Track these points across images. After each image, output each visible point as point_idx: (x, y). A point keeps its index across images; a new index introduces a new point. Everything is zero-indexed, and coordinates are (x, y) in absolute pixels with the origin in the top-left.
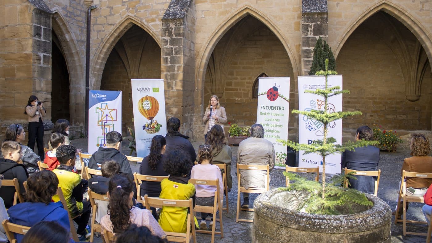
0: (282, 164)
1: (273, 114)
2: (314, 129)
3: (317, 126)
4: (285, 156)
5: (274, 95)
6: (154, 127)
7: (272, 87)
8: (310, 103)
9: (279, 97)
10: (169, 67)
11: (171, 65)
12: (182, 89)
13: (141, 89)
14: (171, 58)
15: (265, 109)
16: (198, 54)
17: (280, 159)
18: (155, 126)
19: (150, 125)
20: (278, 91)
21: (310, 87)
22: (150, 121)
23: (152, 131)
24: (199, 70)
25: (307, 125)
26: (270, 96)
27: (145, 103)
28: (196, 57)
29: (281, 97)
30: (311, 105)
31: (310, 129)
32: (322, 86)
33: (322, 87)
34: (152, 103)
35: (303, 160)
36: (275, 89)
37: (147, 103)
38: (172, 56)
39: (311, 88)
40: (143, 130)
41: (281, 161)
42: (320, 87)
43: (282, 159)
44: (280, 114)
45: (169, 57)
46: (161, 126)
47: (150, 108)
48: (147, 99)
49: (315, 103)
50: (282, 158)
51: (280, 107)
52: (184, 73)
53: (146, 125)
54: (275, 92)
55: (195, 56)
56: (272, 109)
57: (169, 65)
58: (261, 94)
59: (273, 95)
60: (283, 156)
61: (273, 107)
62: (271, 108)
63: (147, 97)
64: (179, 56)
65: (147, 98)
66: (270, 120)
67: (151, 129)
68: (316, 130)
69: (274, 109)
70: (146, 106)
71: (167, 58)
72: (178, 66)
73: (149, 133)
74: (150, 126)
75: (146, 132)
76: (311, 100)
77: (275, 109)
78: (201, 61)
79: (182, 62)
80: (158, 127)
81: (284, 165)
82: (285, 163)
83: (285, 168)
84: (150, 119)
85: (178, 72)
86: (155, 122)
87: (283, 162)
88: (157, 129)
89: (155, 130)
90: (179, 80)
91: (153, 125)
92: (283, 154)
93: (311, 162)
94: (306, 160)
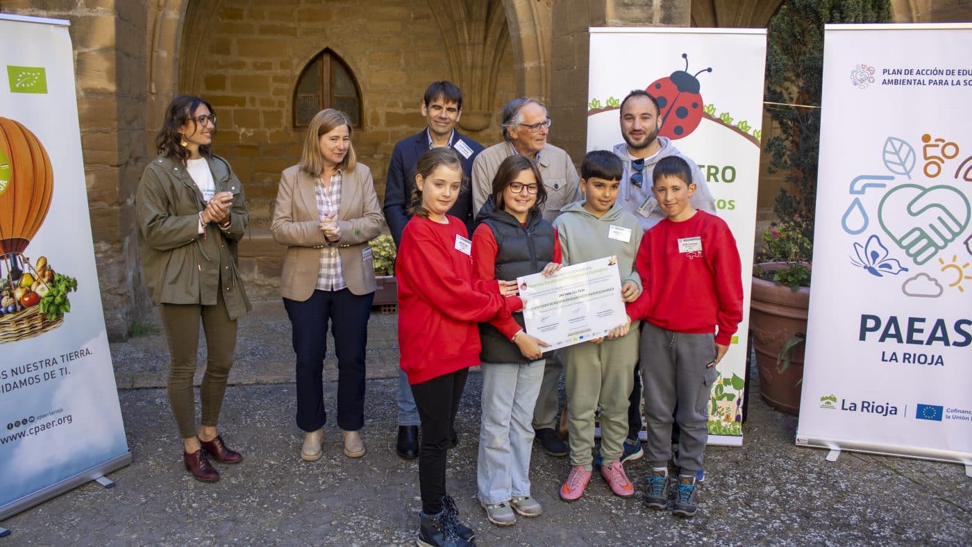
0: (723, 424)
2: (895, 268)
3: (915, 256)
4: (736, 388)
5: (682, 113)
6: (36, 300)
8: (885, 151)
9: (704, 120)
12: (112, 88)
18: (38, 291)
19: (9, 288)
20: (701, 92)
21: (887, 77)
23: (25, 325)
25: (861, 251)
29: (719, 121)
30: (886, 162)
31: (877, 268)
32: (952, 73)
33: (950, 78)
34: (12, 158)
35: (823, 399)
36: (684, 83)
39: (890, 82)
42: (944, 78)
43: (723, 404)
46: (72, 285)
49: (911, 149)
50: (720, 399)
51: (709, 167)
52: (119, 15)
54: (685, 99)
58: (604, 105)
59: (673, 112)
60: (729, 389)
67: (15, 311)
68: (906, 270)
73: (8, 338)
74: (12, 296)
76: (890, 139)
80: (55, 297)
81: (732, 429)
82: (738, 418)
83: (738, 441)
84: (6, 252)
85: (94, 10)
86: (37, 270)
87: (725, 415)
88: (52, 309)
89: (41, 314)
90: (95, 46)
91: (24, 290)
92: (725, 379)
93: (865, 409)
94: (844, 401)
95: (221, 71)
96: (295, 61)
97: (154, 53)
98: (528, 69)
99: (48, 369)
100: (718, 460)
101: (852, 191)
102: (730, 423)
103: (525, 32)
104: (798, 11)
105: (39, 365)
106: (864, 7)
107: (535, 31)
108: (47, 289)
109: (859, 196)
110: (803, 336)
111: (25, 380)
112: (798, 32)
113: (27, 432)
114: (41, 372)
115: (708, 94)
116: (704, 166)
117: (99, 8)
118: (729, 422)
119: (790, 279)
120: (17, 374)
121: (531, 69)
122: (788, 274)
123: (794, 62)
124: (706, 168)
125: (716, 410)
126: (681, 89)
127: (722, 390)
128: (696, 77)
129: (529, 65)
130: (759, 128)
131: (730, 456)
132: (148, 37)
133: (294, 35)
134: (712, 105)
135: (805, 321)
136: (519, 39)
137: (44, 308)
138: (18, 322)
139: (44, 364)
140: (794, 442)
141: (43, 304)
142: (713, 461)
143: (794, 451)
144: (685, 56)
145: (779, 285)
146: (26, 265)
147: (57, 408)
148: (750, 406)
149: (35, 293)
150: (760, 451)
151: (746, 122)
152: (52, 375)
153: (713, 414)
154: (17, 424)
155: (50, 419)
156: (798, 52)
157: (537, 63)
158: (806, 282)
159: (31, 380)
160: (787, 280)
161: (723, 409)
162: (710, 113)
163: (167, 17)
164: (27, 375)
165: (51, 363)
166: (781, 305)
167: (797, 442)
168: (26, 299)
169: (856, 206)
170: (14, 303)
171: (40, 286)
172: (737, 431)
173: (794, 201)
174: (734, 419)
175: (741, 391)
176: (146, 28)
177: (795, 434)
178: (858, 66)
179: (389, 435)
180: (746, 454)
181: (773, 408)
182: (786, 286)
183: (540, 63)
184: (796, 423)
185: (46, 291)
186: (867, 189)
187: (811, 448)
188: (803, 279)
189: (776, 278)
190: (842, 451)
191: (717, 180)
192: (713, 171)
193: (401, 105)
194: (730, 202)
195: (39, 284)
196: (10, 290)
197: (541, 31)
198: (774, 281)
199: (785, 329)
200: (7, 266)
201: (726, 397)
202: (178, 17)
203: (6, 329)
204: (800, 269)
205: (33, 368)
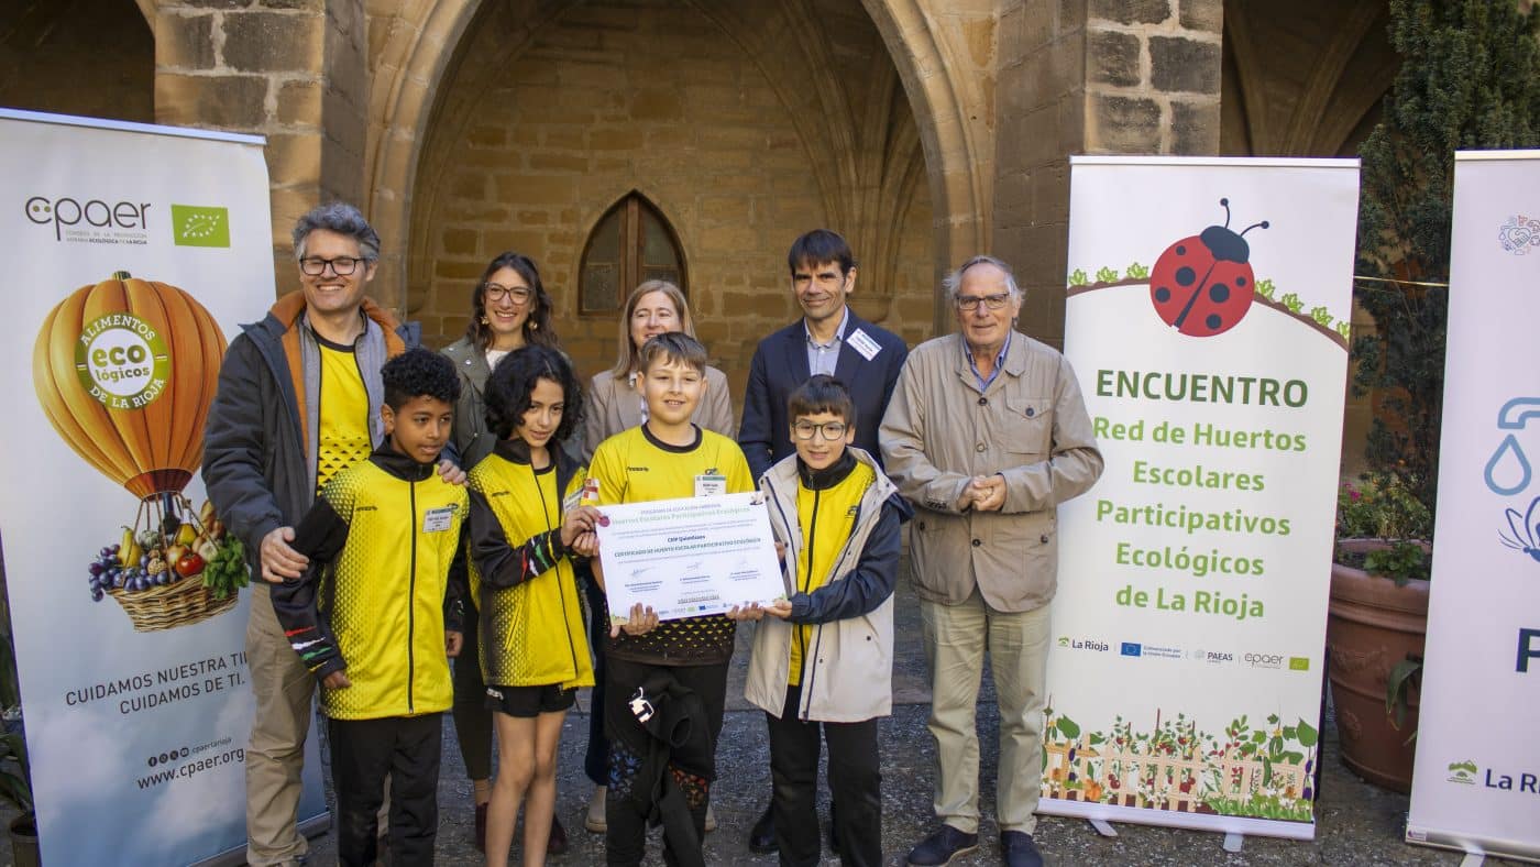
0: (1283, 802)
1: (1205, 434)
4: (1305, 743)
5: (1220, 293)
6: (198, 565)
7: (1198, 232)
9: (1254, 304)
10: (220, 85)
11: (234, 72)
13: (68, 212)
14: (235, 27)
15: (1134, 393)
16: (388, 34)
17: (1260, 765)
18: (202, 553)
19: (160, 546)
20: (1251, 260)
22: (157, 511)
23: (181, 604)
24: (392, 134)
25: (1519, 524)
26: (1181, 294)
27: (108, 339)
28: (374, 51)
29: (1280, 307)
34: (172, 345)
35: (1452, 767)
36: (1223, 246)
37: (126, 339)
38: (241, 10)
40: (98, 597)
41: (1269, 777)
43: (1282, 768)
44: (1268, 435)
45: (219, 17)
47: (154, 394)
48: (126, 308)
50: (1278, 760)
51: (1264, 382)
52: (327, 135)
53: (123, 554)
54: (1225, 272)
55: (366, 45)
56: (1200, 394)
57: (221, 70)
58: (1093, 280)
59: (1204, 293)
60: (1293, 745)
61: (1208, 383)
62: (1192, 387)
63: (123, 288)
64: (292, 12)
65: (120, 295)
66: (1185, 478)
67: (167, 581)
69: (1214, 399)
70: (112, 367)
71: (205, 23)
72: (287, 86)
73: (153, 624)
74: (164, 558)
75: (125, 620)
77: (1229, 399)
78: (405, 80)
79: (318, 59)
80: (226, 562)
81: (1296, 811)
82: (1307, 793)
83: (1307, 831)
84: (157, 490)
85: (291, 126)
86: (202, 519)
87: (1286, 786)
88: (222, 581)
89: (205, 588)
90: (291, 180)
91: (181, 550)
92: (1286, 729)
93: (1527, 788)
94: (1489, 772)
95: (468, 225)
96: (585, 211)
97: (376, 194)
98: (957, 226)
99: (213, 675)
100: (1275, 862)
101: (1502, 424)
102: (1294, 801)
103: (952, 167)
104: (1405, 132)
105: (198, 667)
106: (1515, 124)
107: (968, 168)
108: (215, 550)
109: (1516, 433)
110: (1418, 659)
111: (177, 691)
112: (1406, 165)
113: (178, 773)
114: (201, 679)
115: (1263, 264)
116: (1254, 380)
117: (298, 122)
118: (1292, 798)
119: (1393, 565)
120: (166, 680)
121: (961, 225)
122: (1388, 558)
123: (1397, 214)
124: (1259, 382)
125: (1270, 778)
126: (1219, 256)
127: (1280, 746)
128: (1243, 237)
129: (957, 220)
130: (1347, 319)
131: (1294, 855)
132: (367, 170)
133: (585, 170)
134: (1269, 281)
135: (1423, 636)
136: (942, 180)
137: (209, 579)
138: (170, 599)
139: (206, 665)
140: (1402, 837)
141: (210, 574)
142: (1266, 862)
143: (1404, 852)
144: (1224, 202)
145: (1373, 576)
146: (186, 511)
147: (223, 736)
148: (1324, 775)
149: (197, 554)
150: (1345, 849)
151: (1325, 308)
152: (217, 684)
153: (1265, 785)
154: (164, 758)
155: (211, 753)
156: (1403, 197)
157: (969, 216)
158: (1423, 571)
159: (186, 690)
160: (1387, 568)
161: (1282, 778)
162: (1266, 295)
163: (397, 138)
164: (180, 683)
165: (216, 666)
166: (1378, 609)
167: (1407, 836)
168: (185, 564)
169: (1510, 448)
170: (167, 570)
171: (206, 546)
172: (1306, 815)
173: (1395, 441)
174: (1299, 793)
175: (1312, 748)
176: (363, 154)
177: (1404, 822)
178: (1512, 219)
179: (735, 801)
180: (1321, 853)
181: (1362, 780)
182: (1386, 576)
183: (975, 217)
184: (1406, 807)
185: (214, 553)
186: (1529, 421)
187: (1431, 848)
188: (1415, 567)
189: (1370, 563)
190: (1487, 857)
191: (1276, 403)
192: (1270, 387)
193: (748, 282)
194: (1297, 439)
195: (204, 541)
196: (161, 548)
197: (978, 166)
198: (1366, 570)
199: (1384, 649)
200: (159, 512)
201: (1286, 760)
202: (412, 138)
203: (154, 610)
204: (1410, 550)
205: (189, 672)
